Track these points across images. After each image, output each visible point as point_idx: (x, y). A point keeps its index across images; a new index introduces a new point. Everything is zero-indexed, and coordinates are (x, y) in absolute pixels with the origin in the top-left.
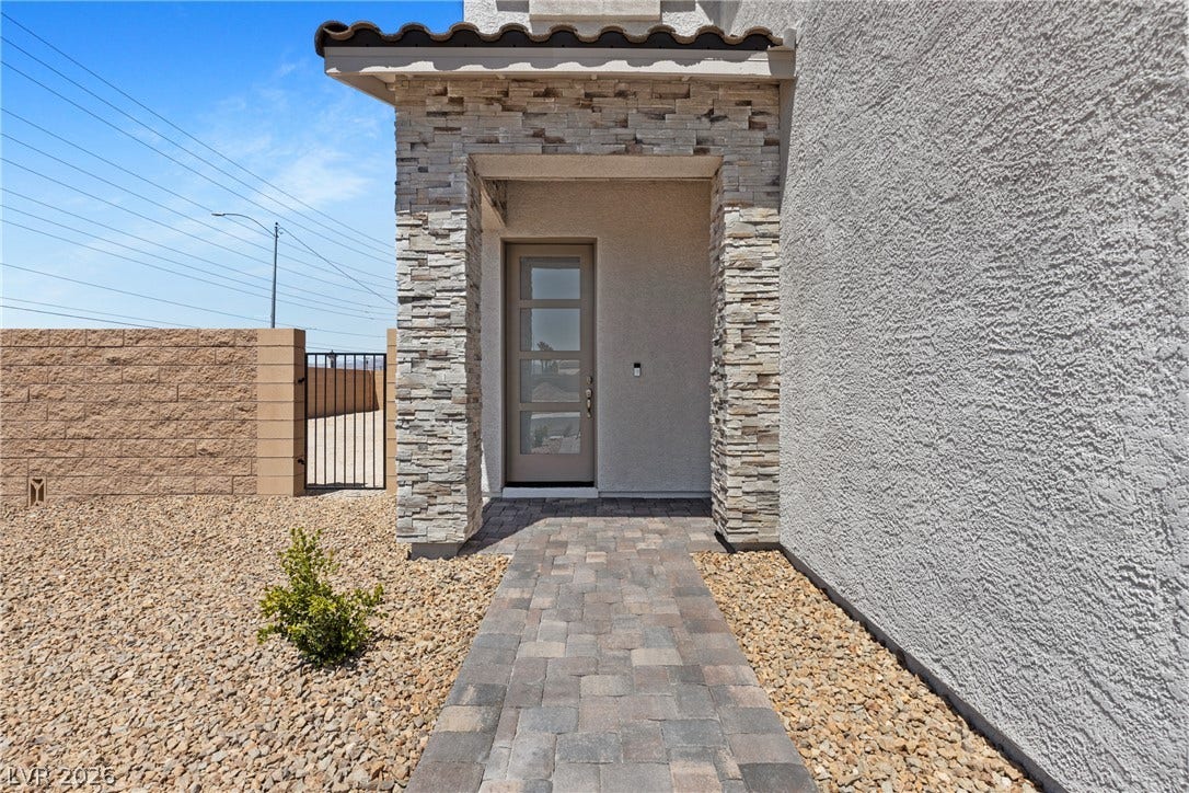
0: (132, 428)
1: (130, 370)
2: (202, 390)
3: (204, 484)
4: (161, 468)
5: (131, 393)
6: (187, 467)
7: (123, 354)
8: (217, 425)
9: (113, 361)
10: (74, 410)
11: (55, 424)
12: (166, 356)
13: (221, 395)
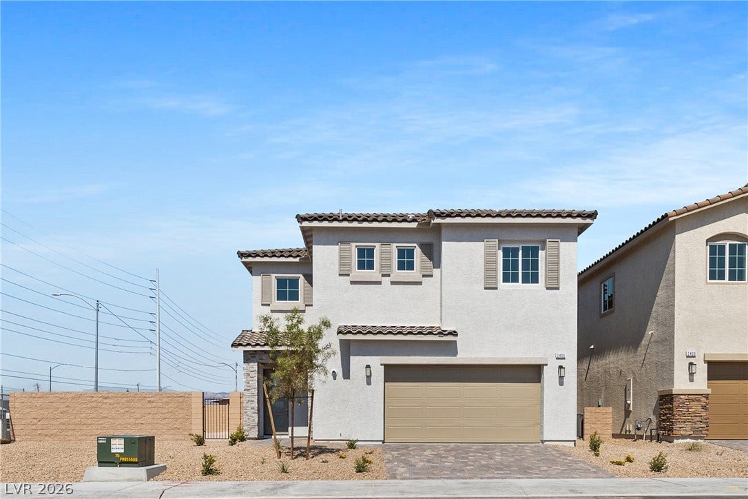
0: (155, 421)
1: (154, 404)
2: (175, 410)
3: (176, 437)
4: (164, 432)
5: (155, 411)
6: (171, 432)
7: (152, 399)
8: (180, 420)
9: (149, 401)
10: (138, 416)
11: (132, 420)
12: (165, 400)
13: (180, 411)
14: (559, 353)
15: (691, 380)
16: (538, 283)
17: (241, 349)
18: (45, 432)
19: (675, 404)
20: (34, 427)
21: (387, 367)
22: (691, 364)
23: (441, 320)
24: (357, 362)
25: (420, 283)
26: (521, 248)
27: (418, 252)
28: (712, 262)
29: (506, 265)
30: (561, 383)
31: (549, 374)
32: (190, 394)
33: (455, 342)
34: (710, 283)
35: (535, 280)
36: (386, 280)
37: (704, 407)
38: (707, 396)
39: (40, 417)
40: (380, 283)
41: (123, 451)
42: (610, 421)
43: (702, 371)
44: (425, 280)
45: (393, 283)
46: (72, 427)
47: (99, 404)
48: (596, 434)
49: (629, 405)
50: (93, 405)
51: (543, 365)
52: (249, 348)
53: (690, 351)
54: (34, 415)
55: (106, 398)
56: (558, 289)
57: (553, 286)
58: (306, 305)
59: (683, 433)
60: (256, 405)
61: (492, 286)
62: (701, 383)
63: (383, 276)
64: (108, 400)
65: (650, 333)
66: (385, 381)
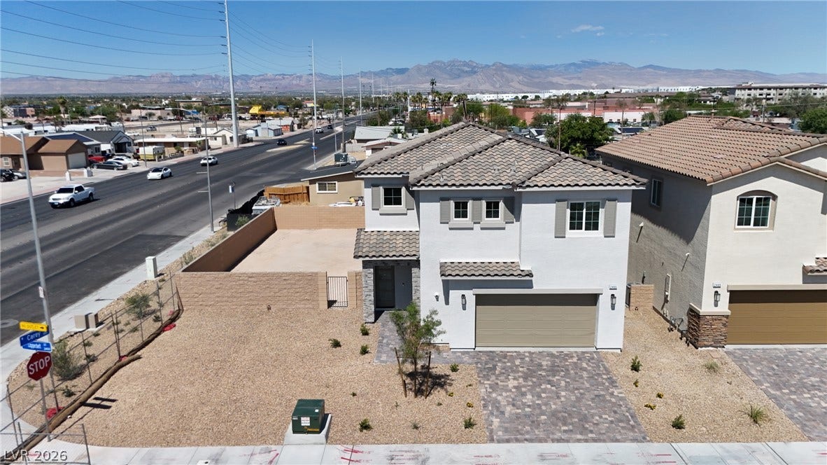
0: (290, 294)
1: (289, 281)
2: (305, 286)
3: (307, 306)
4: (297, 303)
5: (289, 286)
6: (303, 302)
8: (309, 293)
10: (276, 290)
11: (272, 293)
12: (297, 278)
13: (309, 286)
14: (613, 285)
15: (716, 305)
16: (597, 229)
17: (361, 259)
18: (204, 303)
19: (702, 322)
20: (196, 300)
21: (478, 296)
22: (716, 292)
23: (520, 255)
24: (455, 295)
25: (504, 229)
26: (585, 204)
27: (502, 205)
28: (741, 212)
29: (572, 218)
30: (613, 308)
31: (604, 301)
32: (317, 273)
33: (531, 281)
34: (738, 229)
35: (596, 227)
36: (477, 227)
37: (724, 325)
38: (727, 317)
39: (200, 292)
40: (472, 229)
41: (309, 425)
42: (652, 296)
43: (725, 298)
44: (508, 226)
45: (482, 229)
46: (224, 299)
47: (246, 282)
48: (636, 358)
49: (667, 296)
50: (241, 282)
51: (599, 294)
52: (367, 259)
53: (716, 283)
54: (195, 290)
55: (250, 277)
56: (614, 237)
57: (610, 234)
58: (408, 209)
59: (706, 343)
60: (372, 298)
61: (561, 235)
62: (724, 307)
63: (475, 223)
64: (253, 279)
65: (687, 255)
66: (477, 304)
